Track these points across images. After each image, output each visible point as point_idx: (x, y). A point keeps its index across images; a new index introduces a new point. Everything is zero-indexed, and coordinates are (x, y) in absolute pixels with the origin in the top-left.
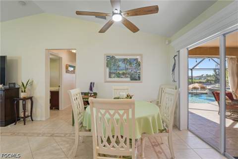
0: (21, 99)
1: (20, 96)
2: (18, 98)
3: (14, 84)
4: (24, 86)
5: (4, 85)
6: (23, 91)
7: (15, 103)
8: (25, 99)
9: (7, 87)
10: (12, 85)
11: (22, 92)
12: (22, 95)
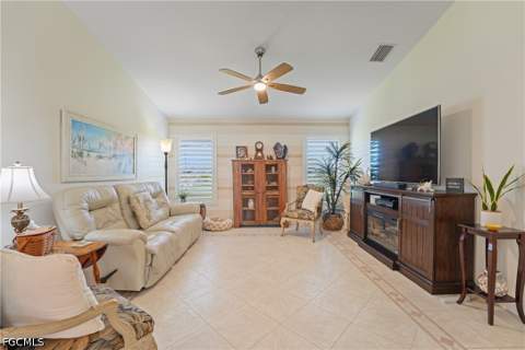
0: (482, 233)
1: (477, 222)
2: (473, 225)
3: (461, 181)
4: (491, 191)
5: (435, 182)
6: (489, 204)
7: (462, 238)
8: (493, 236)
9: (442, 188)
10: (455, 185)
11: (485, 208)
12: (485, 219)
